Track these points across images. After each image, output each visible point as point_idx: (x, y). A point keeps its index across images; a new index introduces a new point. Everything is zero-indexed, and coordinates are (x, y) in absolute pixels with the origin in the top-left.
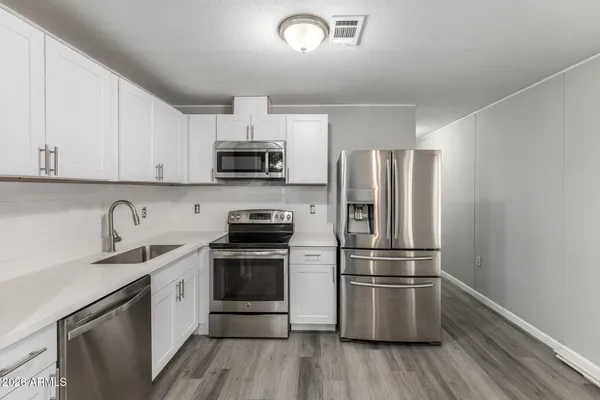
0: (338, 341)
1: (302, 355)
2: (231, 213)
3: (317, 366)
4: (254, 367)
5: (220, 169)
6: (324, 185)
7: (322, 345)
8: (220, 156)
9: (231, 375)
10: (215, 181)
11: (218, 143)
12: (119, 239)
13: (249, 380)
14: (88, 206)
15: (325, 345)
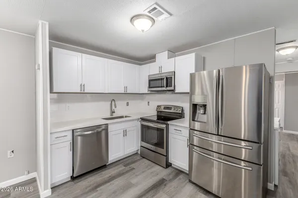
0: (188, 181)
1: (164, 178)
2: (158, 106)
3: (165, 185)
4: (143, 172)
5: (150, 87)
6: (189, 93)
7: (178, 178)
8: (150, 81)
9: (134, 171)
10: (149, 92)
11: (149, 76)
12: (114, 112)
13: (136, 175)
14: (105, 101)
15: (180, 179)
